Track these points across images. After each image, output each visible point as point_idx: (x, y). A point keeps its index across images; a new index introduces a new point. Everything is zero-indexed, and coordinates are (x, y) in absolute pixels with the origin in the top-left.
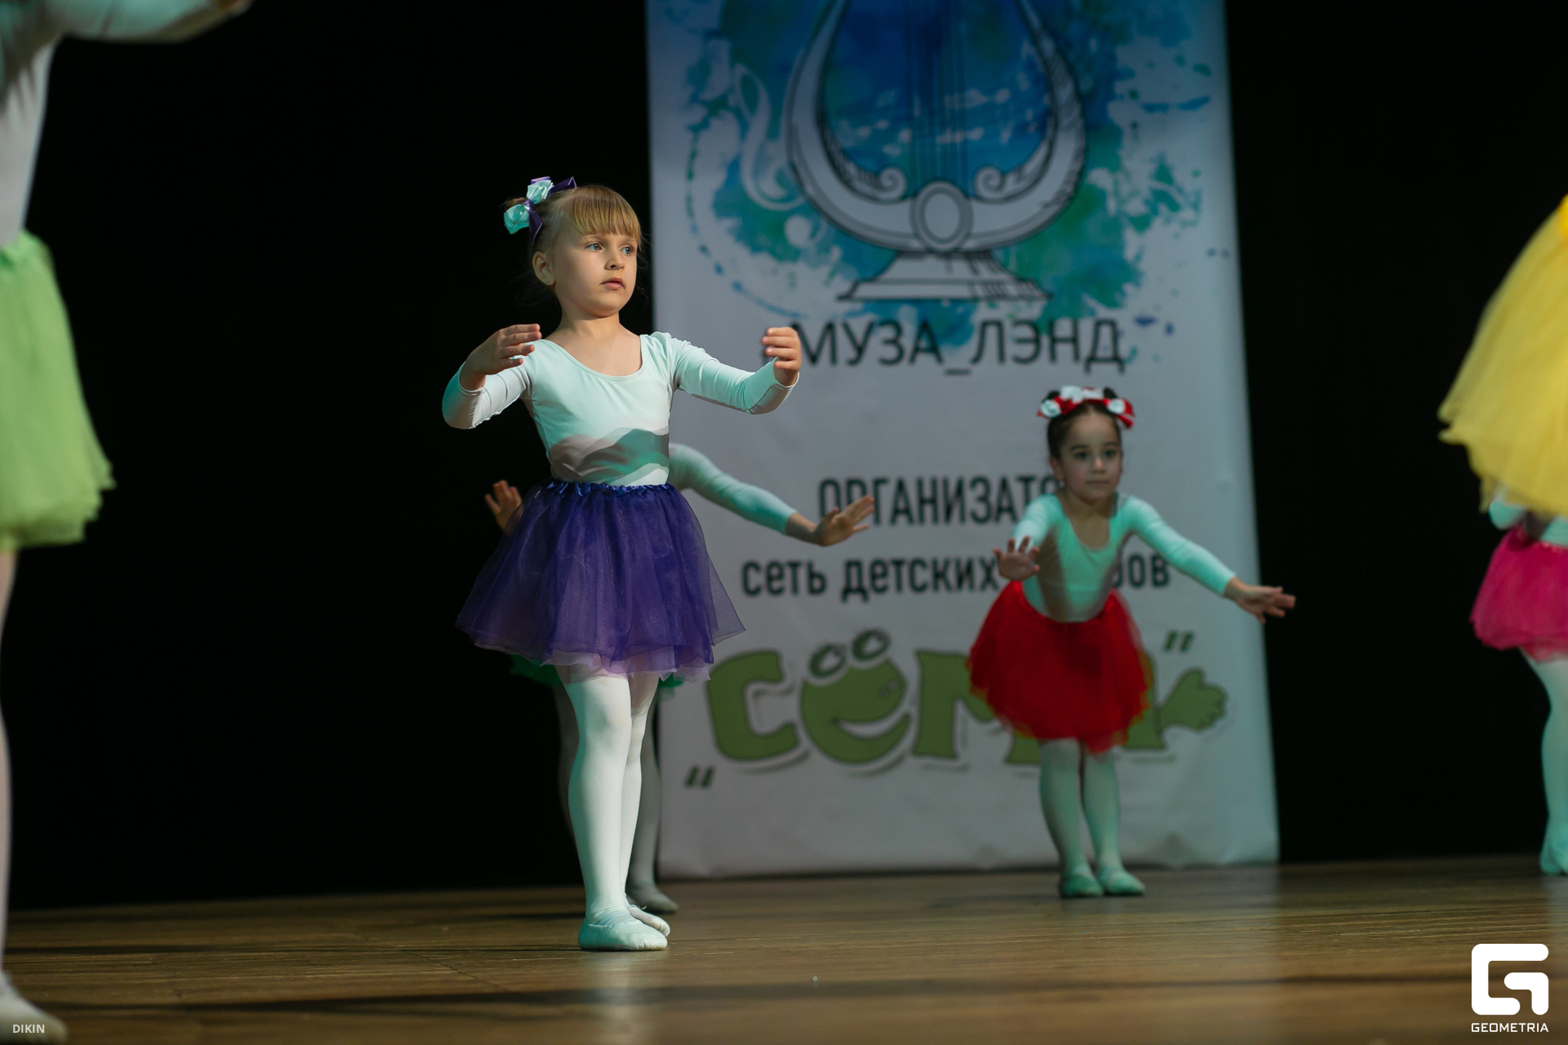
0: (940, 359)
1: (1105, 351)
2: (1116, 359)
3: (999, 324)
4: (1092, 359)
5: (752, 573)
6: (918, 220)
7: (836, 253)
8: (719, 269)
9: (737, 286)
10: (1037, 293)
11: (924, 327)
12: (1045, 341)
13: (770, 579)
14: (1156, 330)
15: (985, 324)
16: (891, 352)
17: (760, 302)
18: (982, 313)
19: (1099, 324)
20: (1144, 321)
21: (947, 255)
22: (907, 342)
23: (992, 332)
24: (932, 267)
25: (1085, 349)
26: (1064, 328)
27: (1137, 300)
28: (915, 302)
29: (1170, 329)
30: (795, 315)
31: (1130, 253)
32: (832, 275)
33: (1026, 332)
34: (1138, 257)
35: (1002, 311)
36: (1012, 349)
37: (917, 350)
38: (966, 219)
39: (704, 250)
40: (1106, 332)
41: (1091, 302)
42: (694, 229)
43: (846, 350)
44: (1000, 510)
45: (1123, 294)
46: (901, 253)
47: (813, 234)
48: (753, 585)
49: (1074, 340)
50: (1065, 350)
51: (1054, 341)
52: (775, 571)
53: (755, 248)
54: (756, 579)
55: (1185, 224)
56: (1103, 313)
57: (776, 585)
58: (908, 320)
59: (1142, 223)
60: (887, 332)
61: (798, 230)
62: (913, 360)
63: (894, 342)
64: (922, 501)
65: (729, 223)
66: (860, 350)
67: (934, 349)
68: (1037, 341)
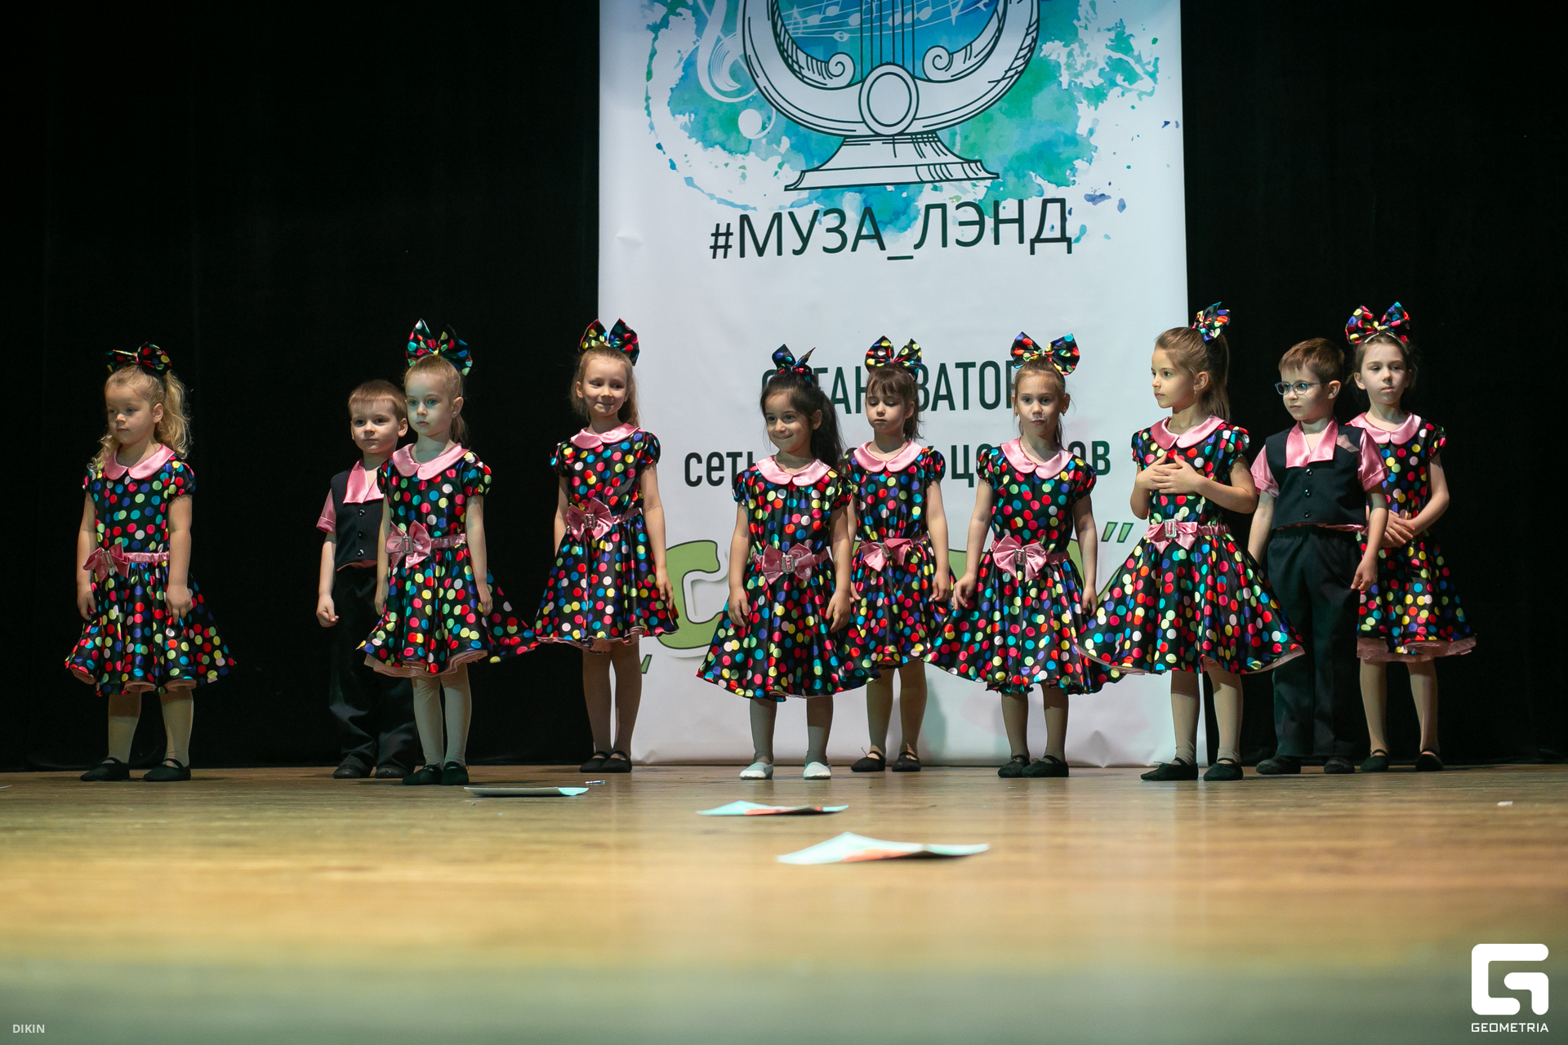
0: (882, 247)
1: (1052, 229)
2: (1064, 238)
3: (943, 207)
4: (1037, 239)
5: (693, 461)
6: (864, 104)
7: (786, 142)
8: (673, 166)
9: (689, 181)
10: (983, 174)
11: (868, 213)
12: (989, 222)
13: (710, 469)
14: (1109, 206)
15: (928, 208)
16: (835, 240)
17: (712, 196)
18: (928, 196)
19: (1045, 202)
20: (1094, 199)
21: (893, 140)
22: (850, 230)
23: (935, 214)
24: (878, 152)
25: (1030, 232)
26: (1009, 209)
27: (1087, 177)
28: (859, 188)
29: (1122, 206)
30: (744, 207)
31: (1082, 129)
32: (780, 166)
33: (971, 214)
34: (1091, 132)
35: (948, 194)
36: (954, 232)
37: (859, 237)
38: (914, 100)
39: (659, 146)
40: (1054, 210)
41: (1039, 180)
42: (652, 127)
43: (791, 240)
44: (938, 397)
45: (1073, 170)
46: (847, 139)
47: (764, 128)
48: (693, 478)
49: (1020, 221)
50: (1009, 231)
51: (998, 222)
52: (715, 462)
53: (708, 144)
54: (698, 470)
55: (1141, 94)
56: (1051, 191)
57: (715, 476)
58: (852, 206)
59: (1097, 96)
60: (832, 221)
61: (750, 122)
62: (854, 249)
63: (836, 230)
64: (859, 390)
65: (684, 119)
66: (805, 240)
67: (877, 236)
68: (981, 223)
